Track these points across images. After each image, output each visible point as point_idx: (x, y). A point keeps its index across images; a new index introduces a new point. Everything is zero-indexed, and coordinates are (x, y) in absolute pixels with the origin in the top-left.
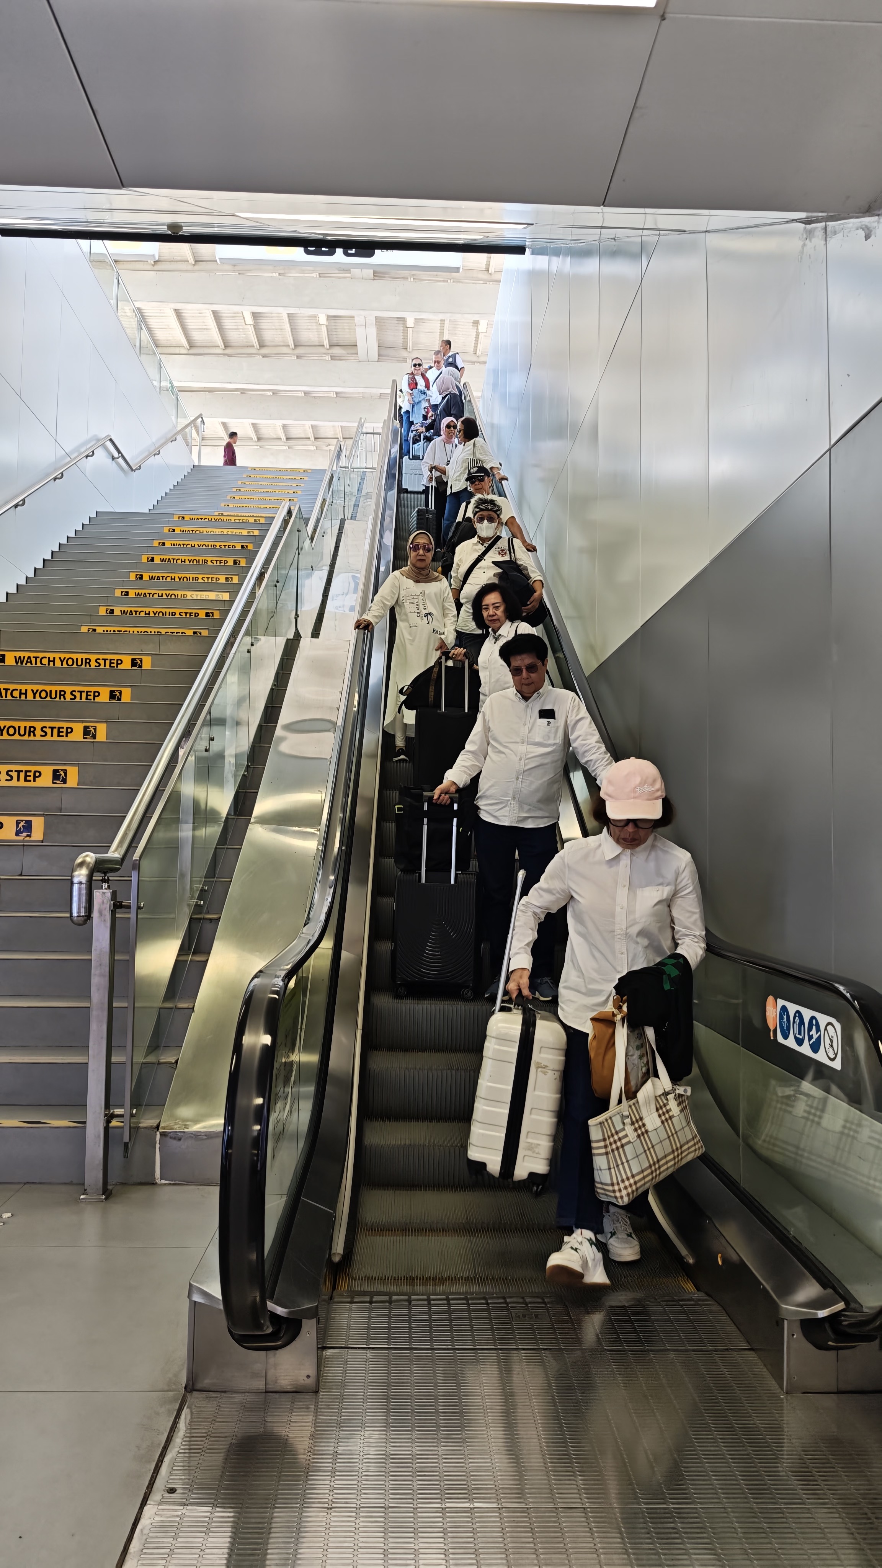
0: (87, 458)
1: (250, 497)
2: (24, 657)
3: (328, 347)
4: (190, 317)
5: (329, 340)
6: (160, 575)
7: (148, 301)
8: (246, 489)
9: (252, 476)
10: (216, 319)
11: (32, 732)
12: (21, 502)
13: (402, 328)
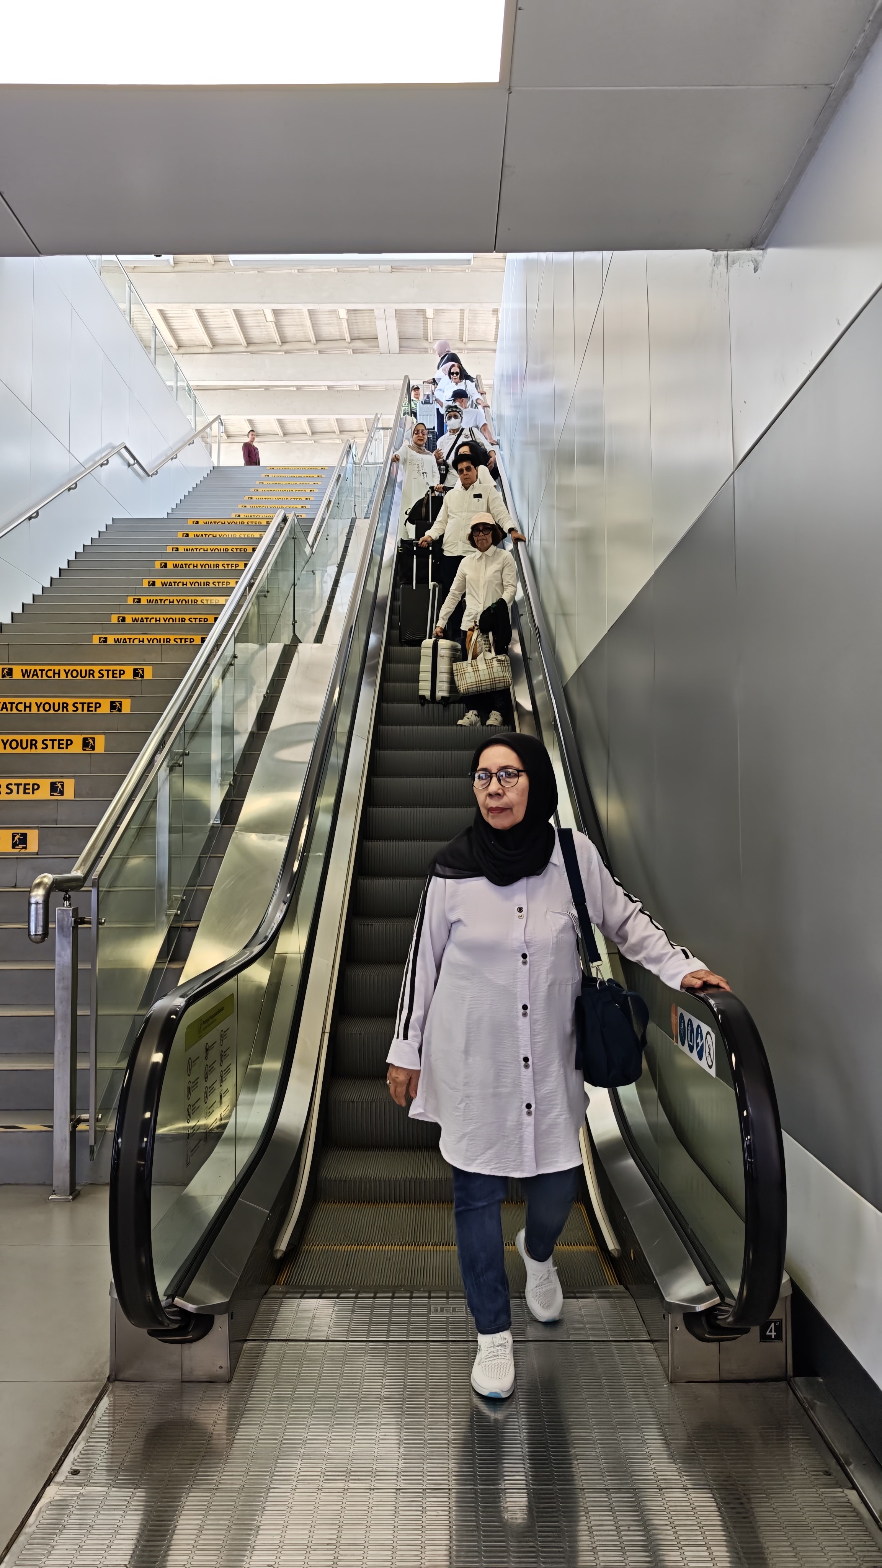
0: (101, 466)
1: (267, 497)
2: (30, 670)
3: (349, 341)
4: (212, 316)
5: (350, 334)
6: (172, 581)
7: (169, 303)
8: (263, 489)
9: (270, 476)
10: (237, 318)
11: (34, 745)
12: (35, 515)
13: (422, 319)
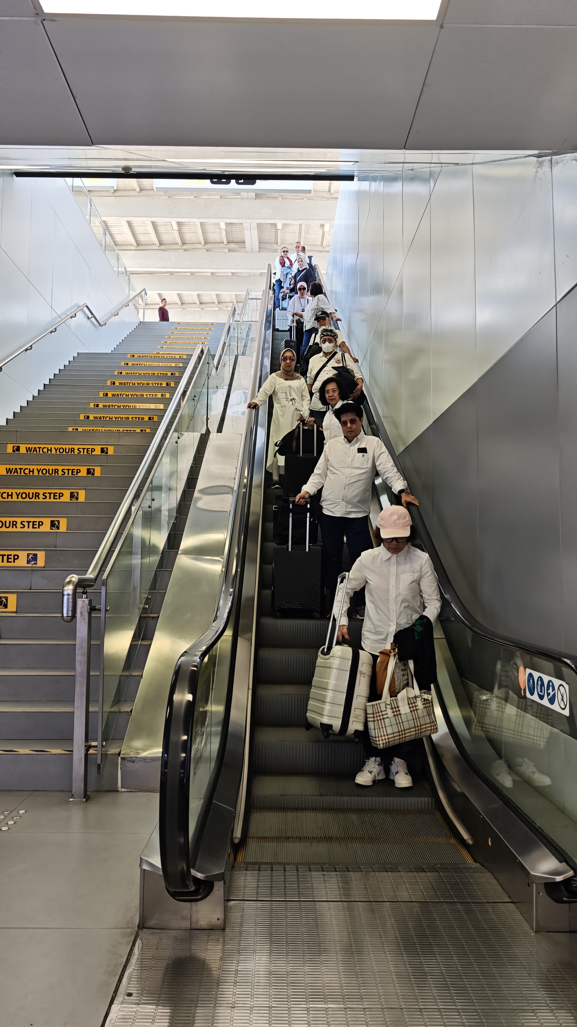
0: (71, 318)
1: (177, 342)
2: (32, 448)
3: (226, 244)
4: (137, 225)
6: (119, 393)
7: (110, 216)
8: (174, 337)
9: (177, 328)
10: (154, 227)
11: (37, 496)
12: (30, 348)
13: (274, 230)
